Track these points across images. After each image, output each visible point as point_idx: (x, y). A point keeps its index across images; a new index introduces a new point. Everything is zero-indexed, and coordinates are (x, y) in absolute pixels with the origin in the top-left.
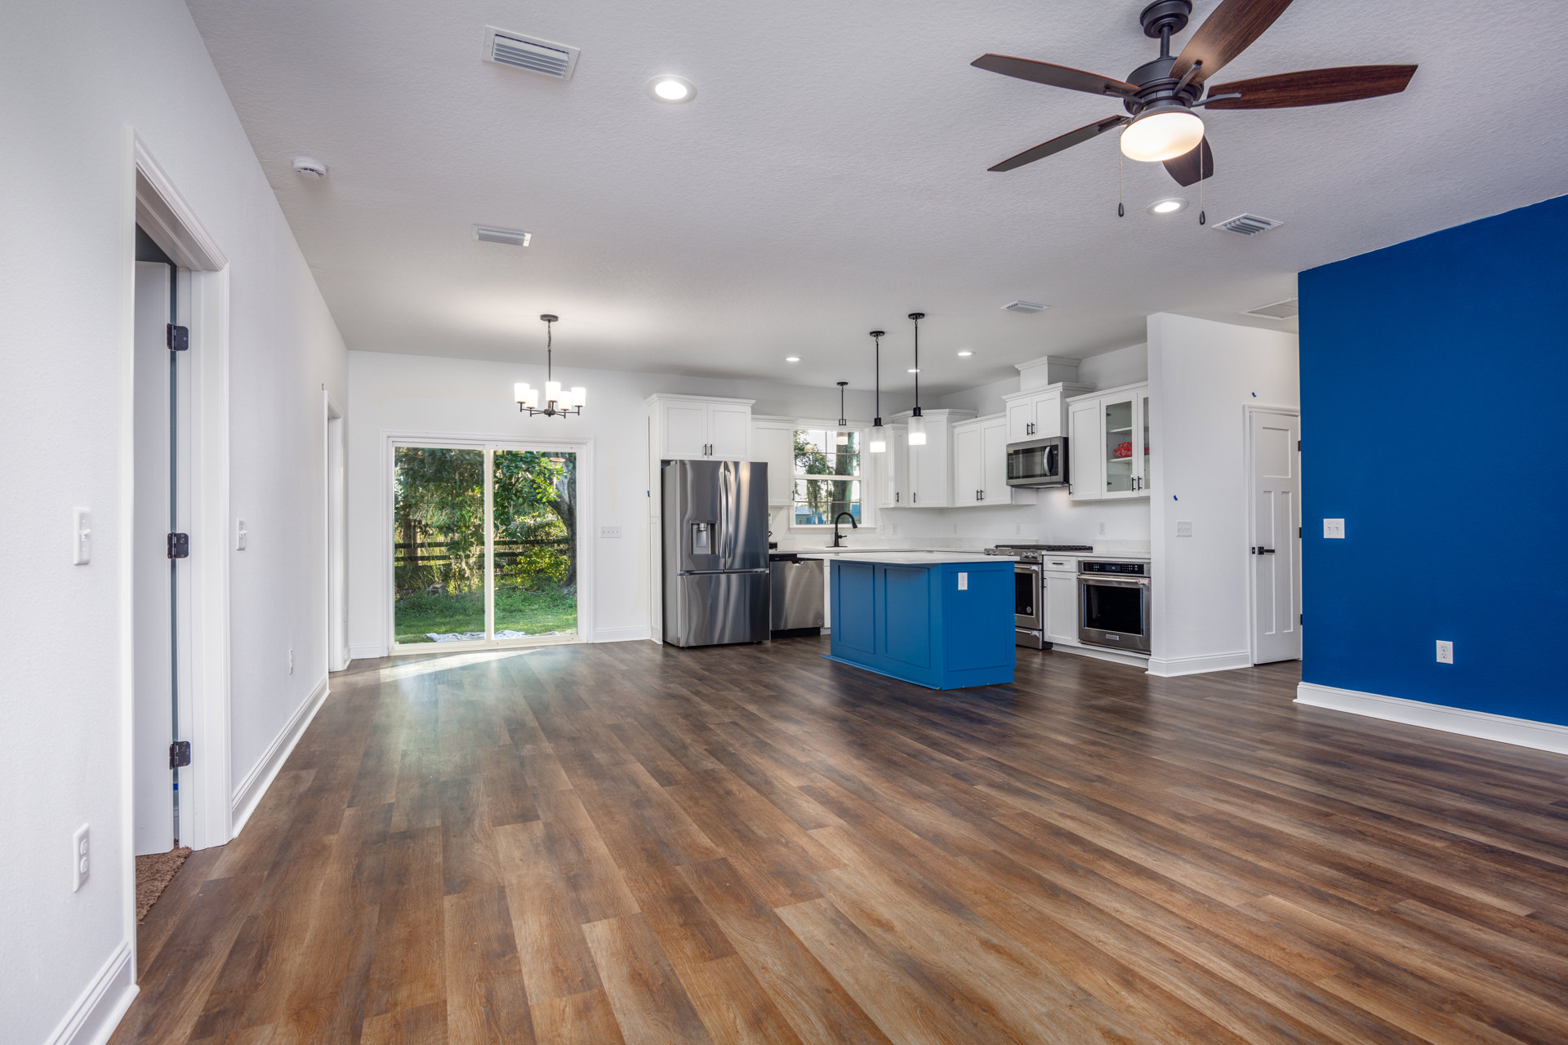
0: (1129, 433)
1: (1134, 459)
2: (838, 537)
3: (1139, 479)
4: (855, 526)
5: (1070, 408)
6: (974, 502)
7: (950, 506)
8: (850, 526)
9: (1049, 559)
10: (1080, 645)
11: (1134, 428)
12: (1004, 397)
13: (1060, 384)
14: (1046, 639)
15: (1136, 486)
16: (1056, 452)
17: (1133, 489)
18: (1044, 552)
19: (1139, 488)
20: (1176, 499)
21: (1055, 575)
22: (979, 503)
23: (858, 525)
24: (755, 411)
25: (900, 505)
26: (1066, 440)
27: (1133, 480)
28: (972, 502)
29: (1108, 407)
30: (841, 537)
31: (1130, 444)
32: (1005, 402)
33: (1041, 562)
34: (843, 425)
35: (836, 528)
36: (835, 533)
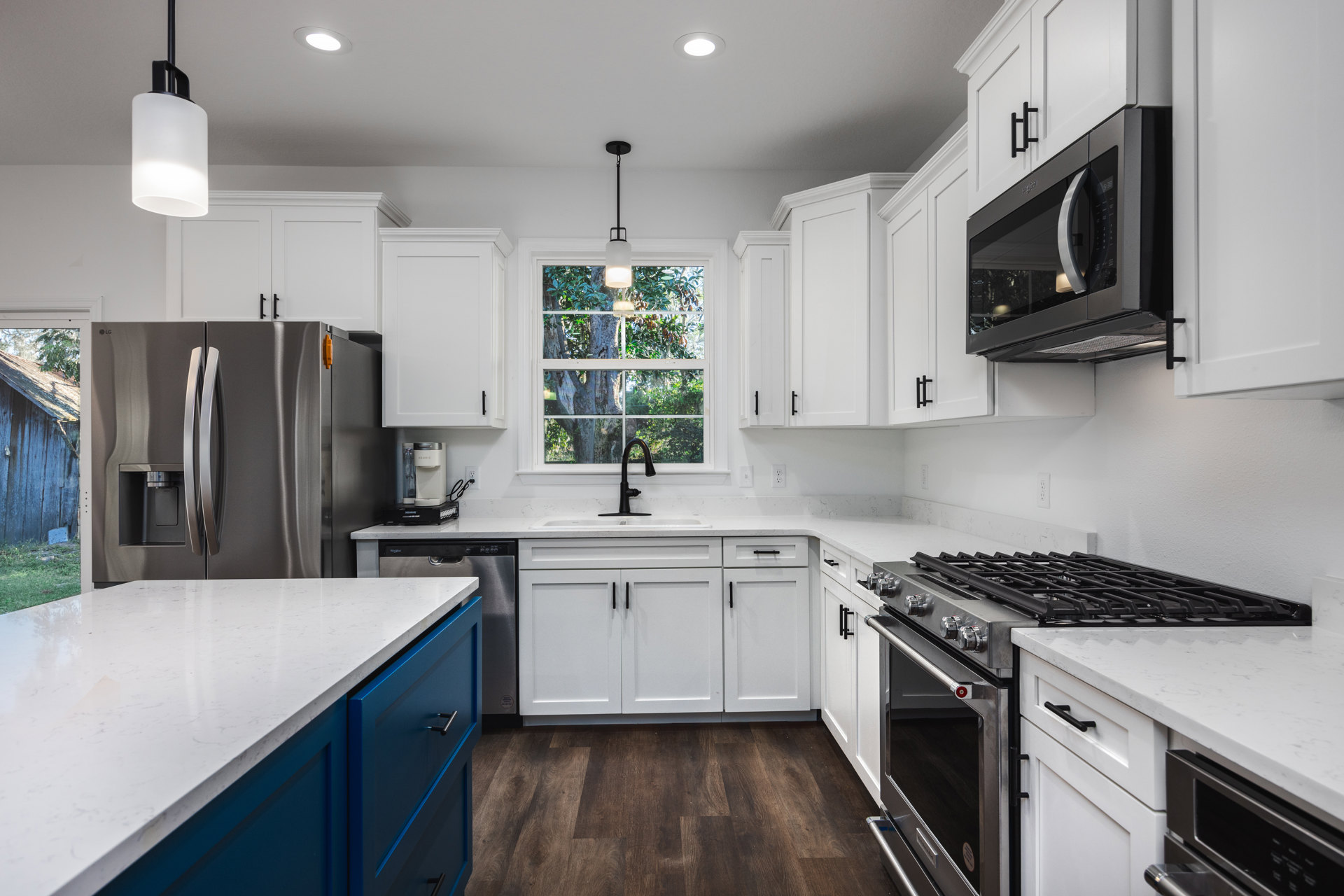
2: (627, 492)
7: (876, 423)
12: (960, 68)
30: (635, 493)
34: (618, 239)
35: (624, 473)
36: (622, 484)
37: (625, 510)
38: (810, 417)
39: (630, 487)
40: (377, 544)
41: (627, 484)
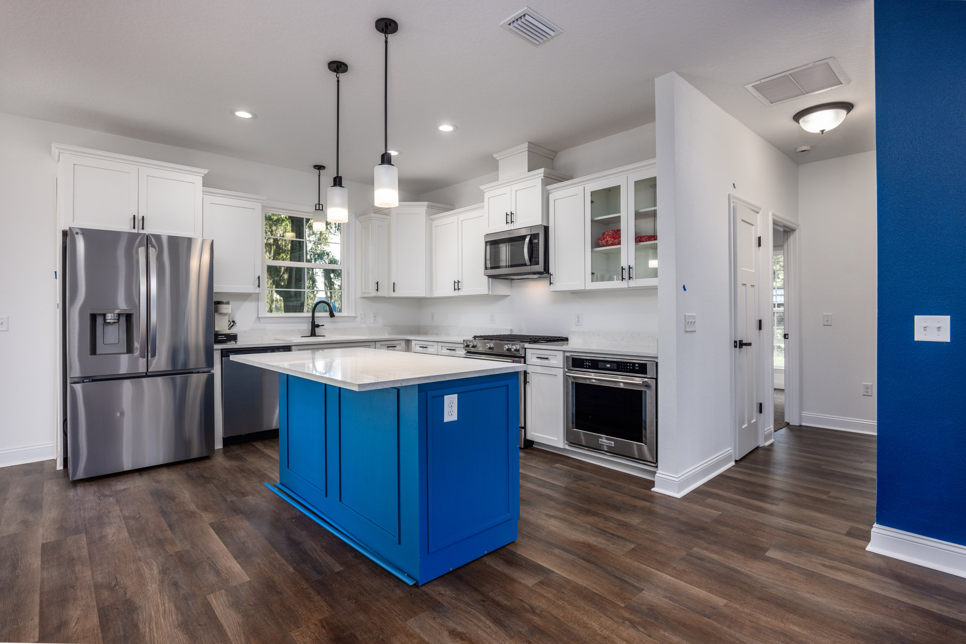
0: (618, 219)
1: (623, 246)
2: (314, 326)
3: (630, 268)
4: (332, 315)
5: (550, 195)
6: (451, 293)
7: (428, 296)
8: (327, 314)
9: (532, 352)
10: (567, 447)
11: (623, 214)
12: (482, 187)
13: (542, 170)
14: (529, 437)
15: (626, 275)
16: (536, 241)
17: (623, 279)
18: (527, 345)
19: (630, 278)
20: (685, 290)
21: (539, 369)
22: (456, 293)
23: (336, 314)
24: (207, 182)
25: (380, 294)
26: (546, 229)
27: (623, 269)
28: (449, 292)
29: (593, 193)
30: (318, 326)
31: (619, 231)
32: (483, 193)
33: (523, 355)
34: (319, 209)
35: (313, 317)
36: (312, 322)
37: (313, 334)
38: (400, 293)
39: (316, 323)
40: (220, 351)
41: (314, 322)
